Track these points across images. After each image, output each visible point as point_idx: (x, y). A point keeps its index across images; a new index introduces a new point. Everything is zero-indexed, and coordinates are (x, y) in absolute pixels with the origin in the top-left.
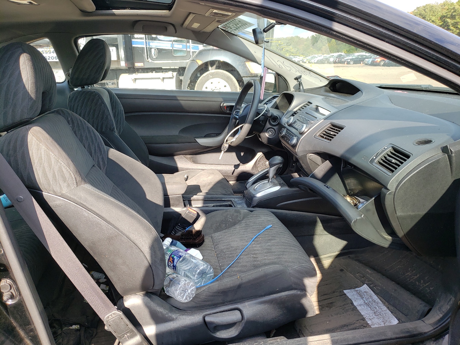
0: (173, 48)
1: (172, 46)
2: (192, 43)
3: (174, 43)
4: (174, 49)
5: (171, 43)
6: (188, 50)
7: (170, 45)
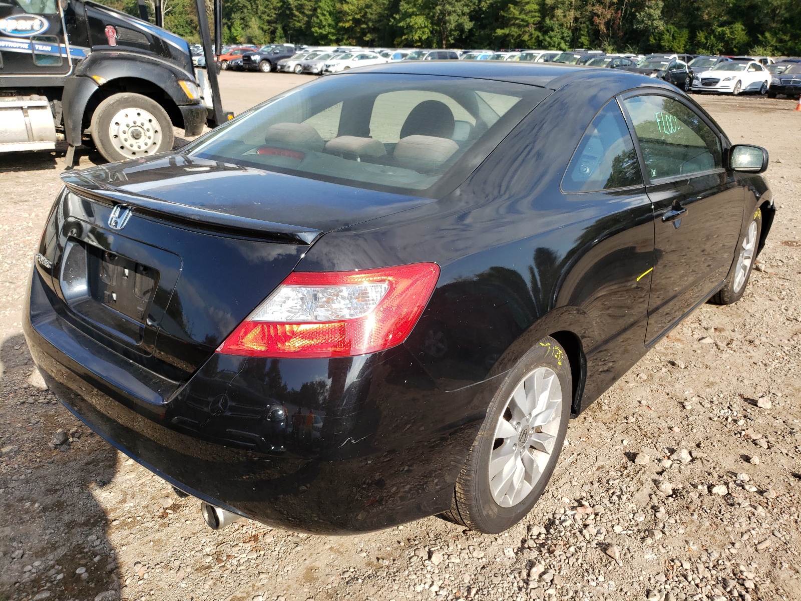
0: (33, 52)
1: (31, 46)
2: (70, 44)
3: (34, 42)
4: (36, 52)
5: (28, 41)
6: (64, 55)
7: (26, 46)
